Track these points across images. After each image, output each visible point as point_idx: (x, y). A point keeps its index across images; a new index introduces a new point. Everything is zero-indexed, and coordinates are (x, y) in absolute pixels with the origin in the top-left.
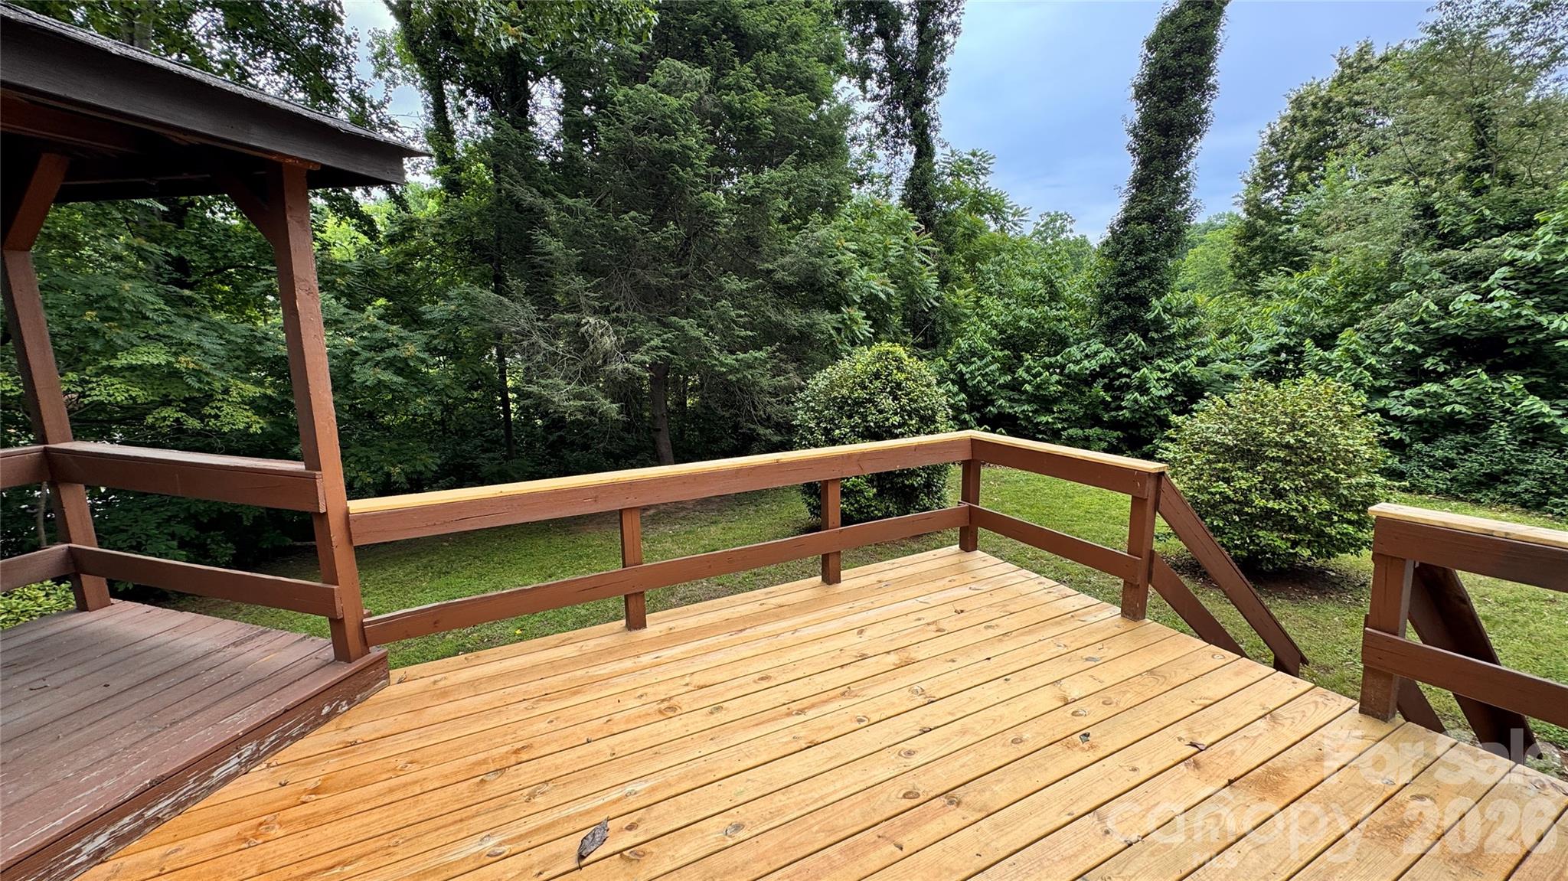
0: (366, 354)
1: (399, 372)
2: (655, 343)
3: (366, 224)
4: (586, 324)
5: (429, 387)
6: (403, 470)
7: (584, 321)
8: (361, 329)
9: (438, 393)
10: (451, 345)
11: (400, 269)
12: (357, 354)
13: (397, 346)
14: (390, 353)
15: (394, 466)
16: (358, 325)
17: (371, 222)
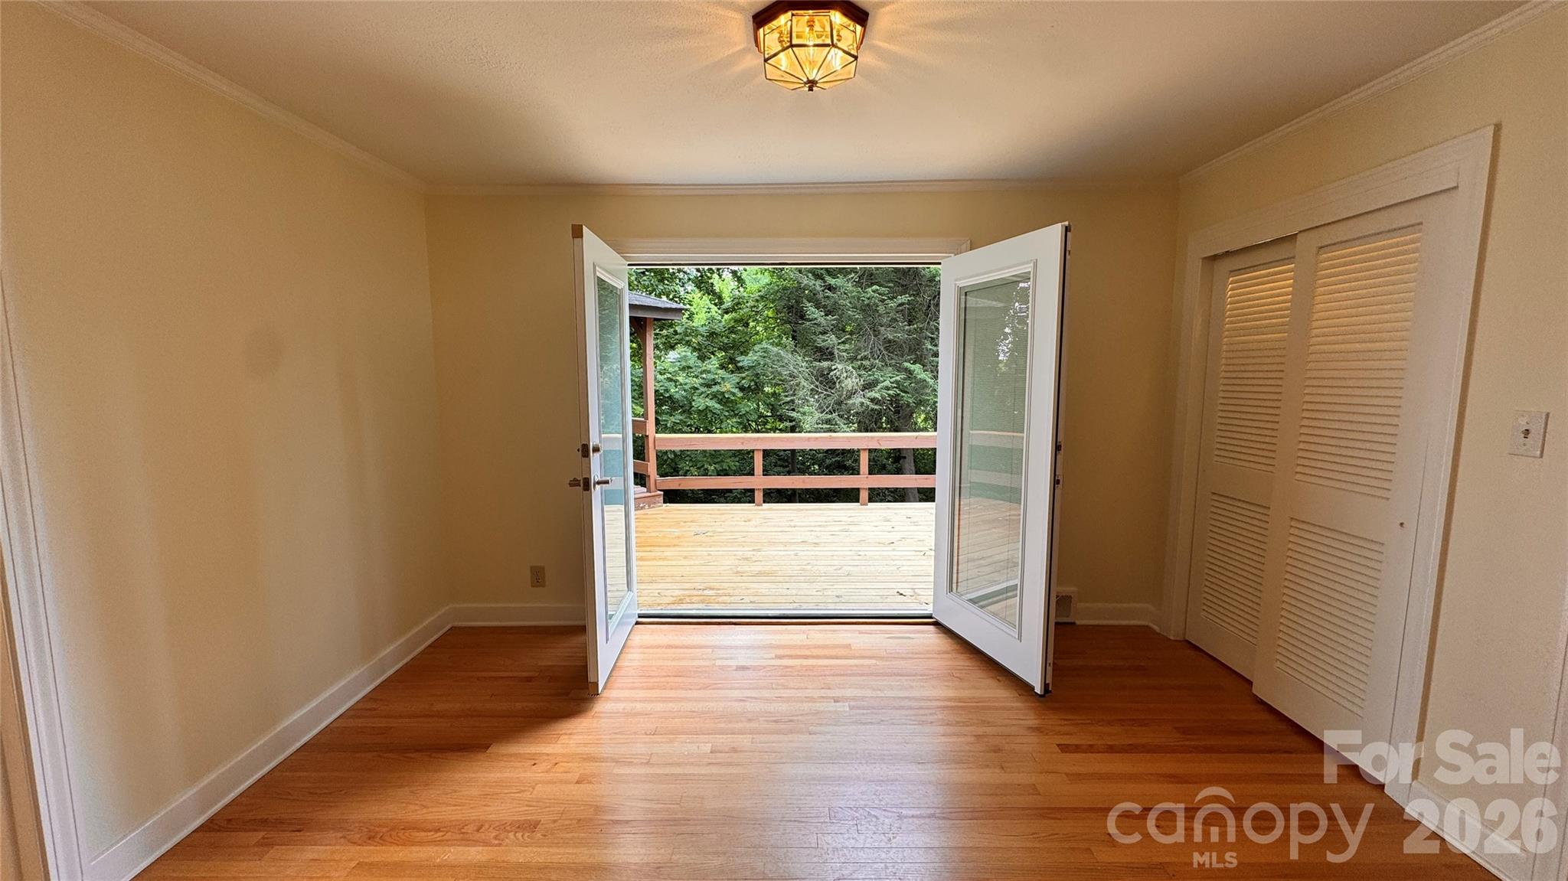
0: (702, 389)
1: (720, 402)
2: (887, 383)
3: (718, 299)
4: (835, 369)
5: (736, 412)
6: (715, 468)
7: (833, 367)
8: (701, 373)
9: (741, 417)
10: (752, 384)
11: (732, 330)
12: (697, 389)
13: (720, 383)
14: (715, 389)
15: (711, 465)
16: (700, 370)
17: (720, 298)
